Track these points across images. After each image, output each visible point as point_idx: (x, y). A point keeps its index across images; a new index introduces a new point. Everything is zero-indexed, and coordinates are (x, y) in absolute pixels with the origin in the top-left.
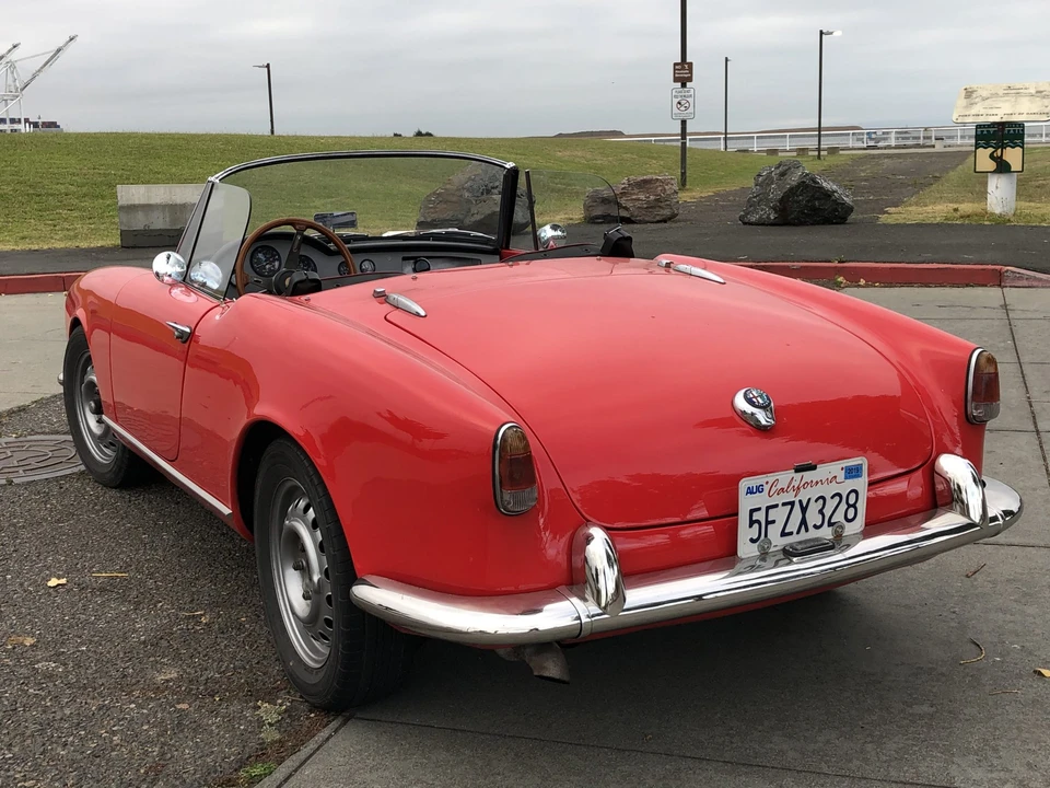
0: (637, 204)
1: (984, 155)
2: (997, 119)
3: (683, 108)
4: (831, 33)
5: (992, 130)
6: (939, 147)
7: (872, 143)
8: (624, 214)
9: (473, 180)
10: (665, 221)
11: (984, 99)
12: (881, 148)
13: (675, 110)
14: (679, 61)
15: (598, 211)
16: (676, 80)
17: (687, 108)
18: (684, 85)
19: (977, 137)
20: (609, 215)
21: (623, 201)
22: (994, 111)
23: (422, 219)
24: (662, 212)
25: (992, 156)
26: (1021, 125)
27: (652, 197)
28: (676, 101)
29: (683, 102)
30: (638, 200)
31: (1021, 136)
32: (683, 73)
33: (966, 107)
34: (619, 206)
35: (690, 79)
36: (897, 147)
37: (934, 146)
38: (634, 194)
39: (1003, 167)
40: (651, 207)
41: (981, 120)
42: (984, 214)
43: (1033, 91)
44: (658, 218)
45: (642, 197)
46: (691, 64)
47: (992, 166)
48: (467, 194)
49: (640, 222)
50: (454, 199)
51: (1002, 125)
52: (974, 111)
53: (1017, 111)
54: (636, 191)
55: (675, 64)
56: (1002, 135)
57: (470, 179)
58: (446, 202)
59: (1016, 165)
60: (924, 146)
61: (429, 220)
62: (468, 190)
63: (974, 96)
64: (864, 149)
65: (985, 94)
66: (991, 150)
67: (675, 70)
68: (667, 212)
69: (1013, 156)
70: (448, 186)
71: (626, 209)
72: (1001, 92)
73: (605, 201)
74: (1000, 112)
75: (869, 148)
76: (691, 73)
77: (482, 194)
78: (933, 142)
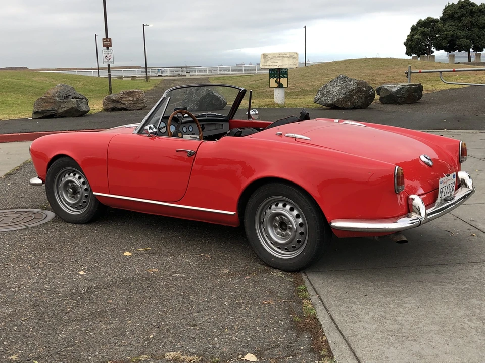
0: (129, 102)
1: (273, 81)
2: (277, 67)
3: (108, 59)
4: (148, 25)
5: (275, 71)
6: (188, 76)
7: (160, 74)
8: (124, 107)
9: (59, 92)
10: (141, 109)
11: (271, 59)
12: (164, 76)
13: (105, 60)
14: (105, 38)
15: (111, 106)
16: (104, 46)
17: (110, 59)
18: (108, 49)
19: (271, 74)
20: (116, 108)
21: (122, 101)
22: (276, 64)
23: (37, 111)
24: (140, 105)
25: (276, 81)
26: (287, 69)
27: (135, 99)
28: (104, 56)
29: (108, 56)
30: (129, 100)
31: (287, 74)
32: (107, 43)
33: (264, 62)
34: (121, 103)
35: (111, 46)
36: (170, 76)
37: (186, 76)
38: (127, 98)
39: (280, 86)
40: (135, 103)
41: (272, 67)
42: (274, 104)
43: (289, 56)
44: (138, 108)
45: (131, 99)
46: (110, 39)
47: (276, 85)
48: (57, 99)
49: (131, 110)
50: (51, 101)
51: (279, 69)
52: (269, 63)
53: (284, 64)
54: (127, 97)
55: (103, 39)
56: (279, 73)
57: (57, 92)
58: (47, 102)
59: (285, 85)
60: (181, 76)
61: (40, 111)
62: (57, 97)
63: (267, 57)
64: (157, 77)
65: (271, 57)
66: (275, 79)
67: (103, 42)
68: (142, 106)
69: (284, 81)
70: (47, 95)
71: (124, 104)
72: (277, 56)
73: (114, 101)
74: (278, 64)
75: (159, 76)
76: (111, 43)
77: (65, 98)
78: (185, 73)
